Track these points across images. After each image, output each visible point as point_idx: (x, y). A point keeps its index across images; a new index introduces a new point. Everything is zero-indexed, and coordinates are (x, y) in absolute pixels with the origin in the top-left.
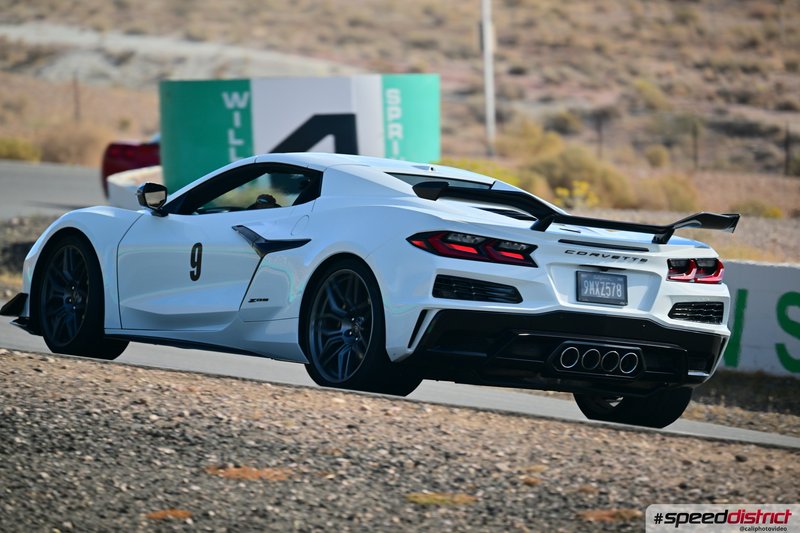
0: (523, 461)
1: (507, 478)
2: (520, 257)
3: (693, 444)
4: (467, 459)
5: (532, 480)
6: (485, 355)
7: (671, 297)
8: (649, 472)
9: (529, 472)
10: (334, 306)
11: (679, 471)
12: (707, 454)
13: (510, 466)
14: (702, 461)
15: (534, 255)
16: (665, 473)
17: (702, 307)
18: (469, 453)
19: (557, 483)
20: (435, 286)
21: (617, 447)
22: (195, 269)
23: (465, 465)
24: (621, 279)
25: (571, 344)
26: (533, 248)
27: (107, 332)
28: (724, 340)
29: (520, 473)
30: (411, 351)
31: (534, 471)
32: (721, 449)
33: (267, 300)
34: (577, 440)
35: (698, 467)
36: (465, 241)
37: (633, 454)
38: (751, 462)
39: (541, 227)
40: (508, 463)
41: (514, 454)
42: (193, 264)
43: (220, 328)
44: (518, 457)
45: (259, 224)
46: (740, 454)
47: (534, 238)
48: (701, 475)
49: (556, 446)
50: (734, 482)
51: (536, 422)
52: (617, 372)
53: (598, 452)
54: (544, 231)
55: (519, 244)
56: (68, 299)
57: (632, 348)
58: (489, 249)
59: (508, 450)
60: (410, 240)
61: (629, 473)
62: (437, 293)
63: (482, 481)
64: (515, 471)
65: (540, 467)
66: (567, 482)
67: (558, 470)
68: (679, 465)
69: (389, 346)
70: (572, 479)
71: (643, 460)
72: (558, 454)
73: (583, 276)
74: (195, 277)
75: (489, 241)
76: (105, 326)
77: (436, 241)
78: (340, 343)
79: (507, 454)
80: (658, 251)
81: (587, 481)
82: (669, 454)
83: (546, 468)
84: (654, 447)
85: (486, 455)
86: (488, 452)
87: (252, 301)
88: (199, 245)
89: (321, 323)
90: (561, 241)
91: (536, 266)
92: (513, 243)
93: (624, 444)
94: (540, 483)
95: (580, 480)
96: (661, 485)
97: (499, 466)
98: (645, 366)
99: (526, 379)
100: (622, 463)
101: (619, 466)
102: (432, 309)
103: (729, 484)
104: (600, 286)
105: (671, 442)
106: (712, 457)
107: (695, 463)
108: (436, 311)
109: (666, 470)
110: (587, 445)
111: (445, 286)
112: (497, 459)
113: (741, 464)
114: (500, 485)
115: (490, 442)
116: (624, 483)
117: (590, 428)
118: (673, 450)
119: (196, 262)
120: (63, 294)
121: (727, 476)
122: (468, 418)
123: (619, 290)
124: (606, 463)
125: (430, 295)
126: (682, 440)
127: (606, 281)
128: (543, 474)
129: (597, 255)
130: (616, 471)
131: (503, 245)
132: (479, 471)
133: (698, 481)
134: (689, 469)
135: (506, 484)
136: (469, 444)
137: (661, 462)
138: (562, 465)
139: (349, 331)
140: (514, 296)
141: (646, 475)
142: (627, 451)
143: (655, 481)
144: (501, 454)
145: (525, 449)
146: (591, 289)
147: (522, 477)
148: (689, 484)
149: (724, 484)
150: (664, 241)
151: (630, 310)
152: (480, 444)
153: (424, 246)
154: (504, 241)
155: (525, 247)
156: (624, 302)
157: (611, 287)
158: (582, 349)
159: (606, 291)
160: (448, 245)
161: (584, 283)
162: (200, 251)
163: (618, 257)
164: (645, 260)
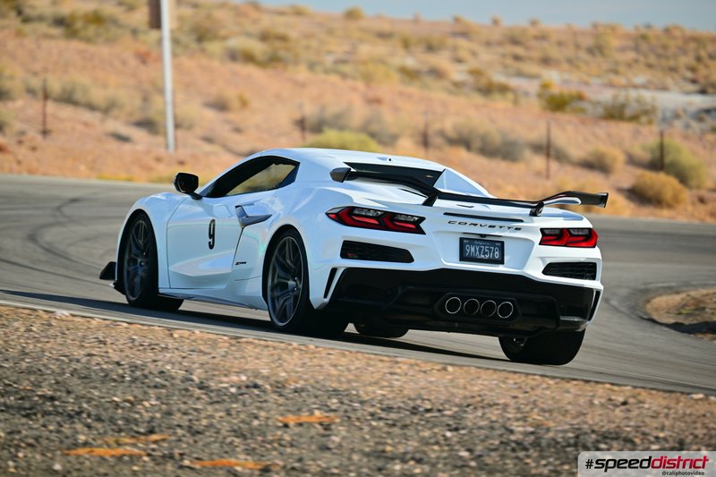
2: (412, 227)
15: (423, 225)
20: (343, 249)
22: (211, 240)
24: (499, 244)
25: (453, 295)
26: (422, 219)
27: (160, 291)
28: (598, 293)
30: (327, 300)
33: (245, 263)
36: (368, 214)
39: (429, 203)
42: (210, 236)
43: (222, 287)
47: (424, 212)
52: (496, 316)
54: (432, 206)
55: (413, 216)
57: (508, 298)
60: (327, 214)
62: (344, 255)
69: (311, 298)
73: (465, 241)
74: (211, 246)
75: (387, 214)
76: (159, 287)
80: (532, 222)
87: (237, 264)
88: (213, 221)
90: (445, 214)
91: (425, 234)
92: (408, 215)
98: (520, 313)
102: (340, 268)
104: (480, 249)
108: (343, 269)
123: (497, 253)
125: (339, 257)
127: (485, 246)
129: (476, 225)
140: (407, 258)
146: (471, 250)
150: (536, 214)
153: (336, 218)
154: (401, 214)
155: (416, 219)
156: (501, 262)
157: (490, 250)
158: (463, 299)
159: (485, 253)
160: (355, 218)
161: (466, 247)
162: (214, 226)
163: (494, 227)
164: (520, 229)
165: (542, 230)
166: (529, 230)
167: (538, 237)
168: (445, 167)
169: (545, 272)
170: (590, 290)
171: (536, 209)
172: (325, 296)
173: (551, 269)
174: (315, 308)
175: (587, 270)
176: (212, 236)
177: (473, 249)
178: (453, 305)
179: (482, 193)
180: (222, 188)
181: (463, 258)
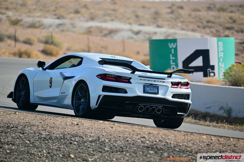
2: (127, 81)
6: (117, 108)
7: (172, 92)
10: (80, 94)
15: (131, 80)
17: (182, 95)
20: (103, 89)
22: (51, 85)
24: (157, 87)
25: (141, 105)
26: (131, 78)
27: (31, 102)
28: (190, 104)
30: (97, 106)
33: (65, 93)
36: (112, 76)
39: (133, 73)
43: (55, 101)
47: (131, 76)
52: (156, 113)
54: (134, 74)
55: (127, 77)
57: (160, 107)
58: (118, 78)
60: (97, 76)
62: (103, 91)
69: (91, 105)
73: (145, 86)
74: (51, 87)
75: (118, 76)
77: (104, 77)
78: (81, 105)
80: (168, 80)
87: (62, 93)
89: (77, 99)
90: (139, 76)
91: (131, 83)
92: (125, 77)
98: (164, 111)
102: (102, 95)
104: (150, 89)
111: (105, 89)
123: (156, 90)
125: (101, 91)
127: (152, 88)
129: (149, 80)
139: (83, 101)
140: (126, 92)
146: (147, 89)
150: (170, 77)
151: (159, 96)
153: (101, 78)
154: (123, 77)
155: (129, 78)
156: (158, 93)
157: (154, 89)
158: (145, 106)
159: (152, 90)
160: (107, 77)
161: (145, 88)
162: (52, 80)
163: (155, 81)
164: (164, 82)
165: (172, 82)
166: (167, 82)
167: (170, 85)
168: (133, 60)
169: (173, 97)
170: (187, 104)
171: (170, 75)
172: (96, 105)
173: (174, 96)
174: (92, 109)
175: (187, 96)
176: (51, 83)
177: (148, 89)
178: (141, 109)
179: (148, 69)
180: (53, 66)
181: (144, 92)
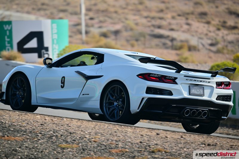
0: (93, 135)
1: (88, 140)
2: (172, 81)
3: (144, 130)
4: (77, 134)
5: (96, 140)
6: (162, 112)
7: (217, 94)
8: (131, 138)
9: (95, 138)
11: (140, 138)
12: (148, 133)
13: (89, 136)
14: (146, 135)
15: (177, 81)
16: (135, 138)
17: (226, 97)
18: (77, 132)
19: (103, 141)
20: (147, 90)
21: (121, 131)
22: (63, 85)
23: (76, 136)
24: (202, 88)
25: (188, 108)
26: (176, 78)
27: (32, 104)
28: (232, 107)
29: (92, 138)
30: (138, 110)
31: (96, 138)
32: (152, 131)
33: (89, 94)
34: (109, 129)
35: (145, 137)
36: (155, 76)
37: (126, 133)
38: (161, 135)
39: (178, 72)
40: (89, 135)
41: (91, 133)
42: (62, 83)
44: (91, 134)
45: (84, 70)
46: (158, 133)
47: (176, 75)
48: (146, 139)
49: (103, 130)
50: (156, 141)
51: (97, 123)
52: (201, 117)
53: (116, 132)
55: (172, 77)
56: (18, 93)
57: (206, 109)
58: (162, 79)
59: (89, 132)
60: (138, 76)
61: (125, 138)
62: (147, 93)
63: (81, 141)
64: (91, 138)
65: (98, 136)
66: (106, 141)
67: (104, 138)
68: (140, 136)
69: (131, 109)
70: (108, 140)
71: (129, 135)
72: (104, 133)
73: (191, 87)
74: (63, 87)
75: (162, 76)
76: (32, 102)
77: (146, 76)
79: (88, 133)
80: (213, 79)
81: (112, 141)
82: (136, 133)
83: (100, 137)
84: (132, 131)
85: (82, 133)
86: (83, 132)
87: (83, 95)
88: (64, 77)
90: (184, 76)
91: (177, 84)
92: (170, 77)
93: (123, 130)
94: (98, 141)
95: (110, 140)
96: (134, 142)
97: (86, 136)
98: (209, 115)
99: (172, 119)
100: (122, 135)
101: (122, 136)
102: (145, 98)
103: (154, 141)
104: (196, 90)
105: (137, 129)
106: (149, 133)
107: (144, 135)
108: (147, 98)
109: (136, 137)
110: (112, 130)
111: (149, 90)
112: (86, 134)
113: (158, 136)
114: (86, 142)
115: (83, 129)
116: (123, 141)
117: (113, 125)
118: (138, 131)
119: (63, 82)
120: (17, 92)
121: (154, 139)
122: (77, 122)
123: (202, 91)
124: (118, 135)
125: (145, 93)
126: (140, 129)
127: (198, 89)
128: (99, 139)
129: (195, 80)
130: (121, 138)
131: (167, 78)
132: (80, 138)
133: (145, 141)
134: (142, 137)
135: (88, 142)
136: (77, 129)
137: (134, 135)
138: (105, 136)
139: (117, 105)
140: (170, 93)
141: (130, 139)
142: (124, 132)
143: (132, 141)
144: (86, 133)
145: (94, 131)
147: (93, 140)
148: (142, 142)
149: (153, 141)
150: (215, 76)
151: (205, 98)
152: (80, 130)
153: (142, 77)
154: (167, 76)
155: (174, 78)
156: (203, 95)
157: (200, 90)
158: (191, 110)
159: (198, 92)
160: (150, 77)
161: (191, 89)
162: (64, 79)
163: (202, 81)
164: (210, 82)
165: (216, 83)
168: (156, 57)
169: (217, 99)
171: (215, 74)
173: (220, 97)
175: (229, 98)
177: (194, 91)
